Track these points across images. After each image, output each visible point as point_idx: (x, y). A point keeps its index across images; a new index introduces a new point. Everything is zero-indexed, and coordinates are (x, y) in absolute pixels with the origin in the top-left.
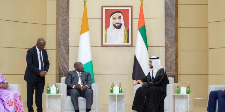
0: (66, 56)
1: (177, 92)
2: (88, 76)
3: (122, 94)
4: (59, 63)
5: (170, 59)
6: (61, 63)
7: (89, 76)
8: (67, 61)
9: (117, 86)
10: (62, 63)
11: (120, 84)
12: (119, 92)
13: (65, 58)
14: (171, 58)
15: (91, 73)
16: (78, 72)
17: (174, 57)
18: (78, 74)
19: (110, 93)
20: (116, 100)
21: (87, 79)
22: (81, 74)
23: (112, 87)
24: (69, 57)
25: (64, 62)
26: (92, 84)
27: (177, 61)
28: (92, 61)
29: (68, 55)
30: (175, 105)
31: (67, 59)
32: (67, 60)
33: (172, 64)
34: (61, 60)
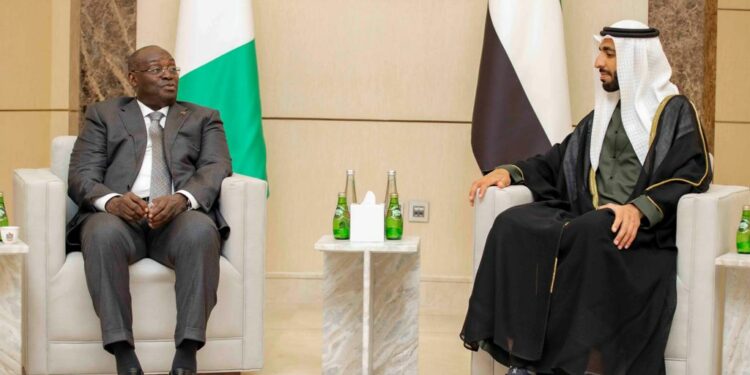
0: (120, 19)
1: (739, 246)
2: (202, 131)
3: (404, 246)
4: (85, 53)
5: (679, 45)
6: (90, 52)
7: (211, 136)
8: (123, 42)
9: (370, 197)
10: (96, 56)
11: (391, 182)
12: (387, 231)
13: (115, 28)
14: (680, 35)
15: (222, 118)
16: (146, 110)
17: (696, 35)
18: (147, 121)
19: (332, 236)
20: (367, 284)
21: (199, 154)
22: (163, 123)
23: (343, 202)
24: (135, 24)
25: (107, 47)
26: (227, 183)
27: (711, 55)
28: (252, 43)
29: (133, 11)
30: (726, 324)
31: (125, 31)
32: (126, 37)
33: (688, 70)
34: (91, 38)
